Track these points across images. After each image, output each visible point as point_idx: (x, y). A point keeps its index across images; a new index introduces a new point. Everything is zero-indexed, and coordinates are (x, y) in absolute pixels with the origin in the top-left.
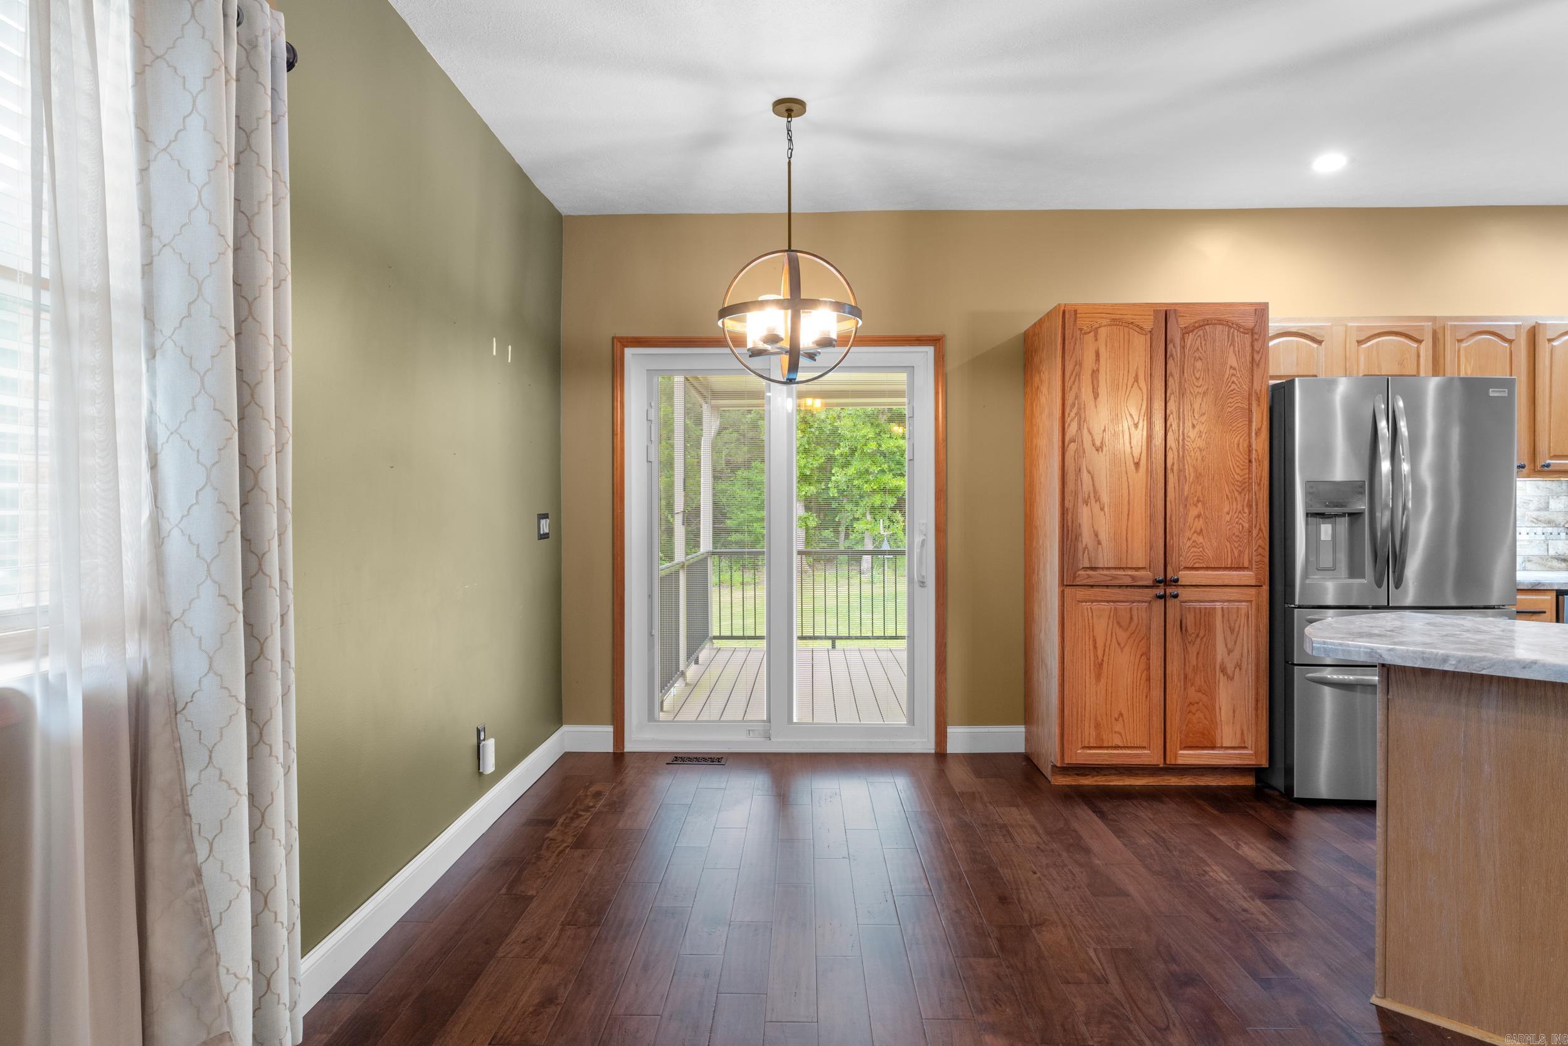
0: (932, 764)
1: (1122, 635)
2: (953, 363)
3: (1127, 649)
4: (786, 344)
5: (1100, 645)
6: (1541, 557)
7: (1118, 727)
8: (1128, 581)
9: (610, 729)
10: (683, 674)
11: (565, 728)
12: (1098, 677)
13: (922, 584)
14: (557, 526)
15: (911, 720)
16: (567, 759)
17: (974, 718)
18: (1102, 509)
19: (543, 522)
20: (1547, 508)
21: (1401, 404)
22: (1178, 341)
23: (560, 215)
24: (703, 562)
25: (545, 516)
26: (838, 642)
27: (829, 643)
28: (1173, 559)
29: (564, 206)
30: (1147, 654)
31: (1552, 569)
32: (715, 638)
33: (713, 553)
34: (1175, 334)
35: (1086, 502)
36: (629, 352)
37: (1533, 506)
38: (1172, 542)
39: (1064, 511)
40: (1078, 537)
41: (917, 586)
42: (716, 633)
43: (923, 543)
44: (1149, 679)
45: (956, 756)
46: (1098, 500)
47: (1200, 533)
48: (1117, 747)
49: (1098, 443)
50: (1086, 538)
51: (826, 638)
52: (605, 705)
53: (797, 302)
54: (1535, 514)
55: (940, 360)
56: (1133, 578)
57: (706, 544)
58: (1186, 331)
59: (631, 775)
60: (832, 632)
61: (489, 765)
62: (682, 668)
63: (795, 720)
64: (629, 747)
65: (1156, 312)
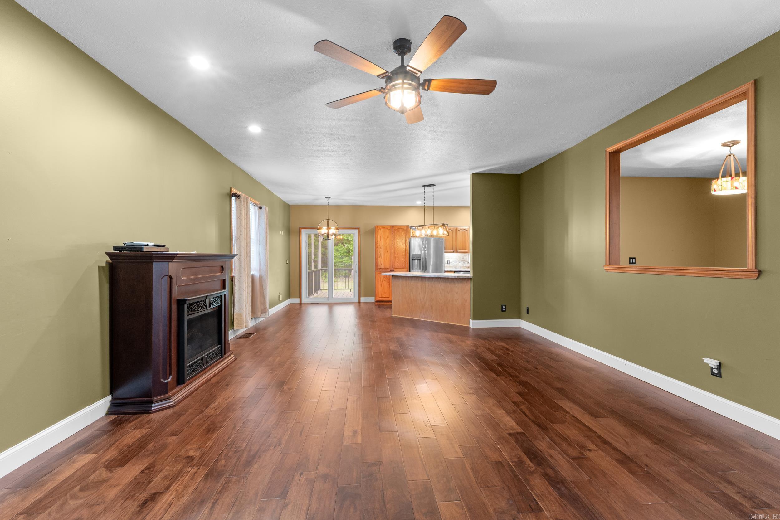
0: (358, 304)
1: (385, 279)
2: (362, 232)
3: (386, 281)
4: (327, 234)
5: (381, 281)
6: (463, 267)
7: (385, 294)
8: (386, 270)
9: (299, 299)
10: (313, 295)
11: (290, 299)
12: (381, 286)
13: (356, 272)
14: (289, 262)
15: (354, 297)
16: (290, 305)
17: (365, 296)
18: (382, 258)
19: (287, 261)
20: (464, 258)
21: (426, 242)
22: (394, 231)
23: (289, 205)
24: (319, 271)
25: (287, 260)
26: (351, 290)
27: (349, 290)
28: (394, 267)
29: (290, 203)
30: (389, 282)
31: (465, 269)
32: (322, 289)
33: (321, 269)
34: (394, 230)
35: (379, 257)
36: (302, 230)
37: (462, 258)
38: (394, 264)
39: (376, 259)
40: (378, 263)
41: (355, 272)
42: (322, 288)
43: (356, 265)
44: (389, 286)
45: (362, 302)
46: (381, 257)
47: (398, 262)
48: (384, 298)
49: (381, 248)
50: (379, 263)
51: (348, 289)
52: (298, 295)
53: (328, 228)
54: (462, 259)
55: (359, 232)
56: (387, 270)
57: (320, 267)
58: (395, 230)
59: (303, 307)
60: (350, 288)
61: (281, 299)
62: (313, 293)
63: (333, 297)
64: (302, 302)
65: (391, 226)
